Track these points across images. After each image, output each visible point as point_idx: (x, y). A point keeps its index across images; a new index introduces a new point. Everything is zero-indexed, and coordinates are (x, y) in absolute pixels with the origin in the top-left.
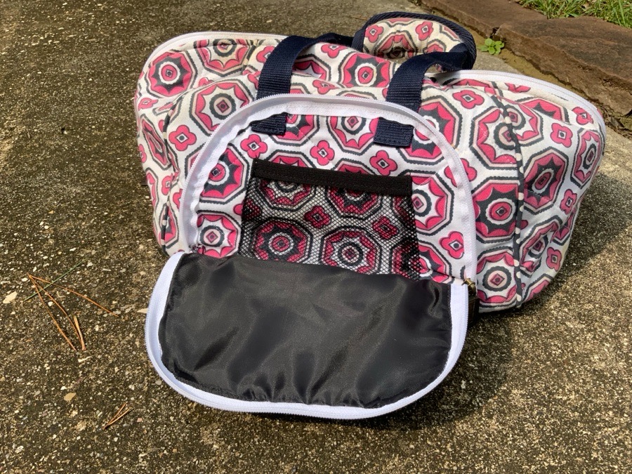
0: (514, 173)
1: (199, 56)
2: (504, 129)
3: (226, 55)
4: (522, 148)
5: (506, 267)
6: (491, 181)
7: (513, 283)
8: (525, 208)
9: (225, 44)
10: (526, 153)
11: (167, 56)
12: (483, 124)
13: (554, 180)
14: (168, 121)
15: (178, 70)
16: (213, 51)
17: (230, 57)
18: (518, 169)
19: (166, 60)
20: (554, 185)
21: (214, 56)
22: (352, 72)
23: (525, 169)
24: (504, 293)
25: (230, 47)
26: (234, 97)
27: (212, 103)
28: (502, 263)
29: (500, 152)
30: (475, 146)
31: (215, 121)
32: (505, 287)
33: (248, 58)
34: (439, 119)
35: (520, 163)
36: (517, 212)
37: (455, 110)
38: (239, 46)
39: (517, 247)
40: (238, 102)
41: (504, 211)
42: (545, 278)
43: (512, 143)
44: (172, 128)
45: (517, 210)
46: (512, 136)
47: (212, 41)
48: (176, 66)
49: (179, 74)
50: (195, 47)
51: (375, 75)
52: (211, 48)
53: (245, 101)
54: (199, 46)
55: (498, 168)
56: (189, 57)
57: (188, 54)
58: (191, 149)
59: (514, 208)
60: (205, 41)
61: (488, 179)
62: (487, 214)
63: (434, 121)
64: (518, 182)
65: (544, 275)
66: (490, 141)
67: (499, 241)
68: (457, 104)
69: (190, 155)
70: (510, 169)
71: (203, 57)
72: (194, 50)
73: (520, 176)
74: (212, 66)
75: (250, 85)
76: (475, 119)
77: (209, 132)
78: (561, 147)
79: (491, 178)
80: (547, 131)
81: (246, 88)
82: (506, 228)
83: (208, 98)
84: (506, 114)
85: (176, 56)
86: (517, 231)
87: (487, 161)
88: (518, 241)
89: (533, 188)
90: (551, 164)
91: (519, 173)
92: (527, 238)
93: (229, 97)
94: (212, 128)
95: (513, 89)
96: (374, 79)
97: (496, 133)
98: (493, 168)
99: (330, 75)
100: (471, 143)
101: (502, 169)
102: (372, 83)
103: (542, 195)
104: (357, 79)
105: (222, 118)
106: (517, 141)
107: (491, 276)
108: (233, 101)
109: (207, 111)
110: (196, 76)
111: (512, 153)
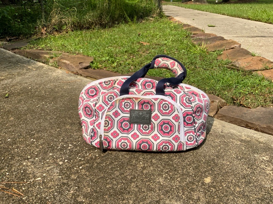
0: (191, 110)
1: (100, 86)
2: (187, 99)
3: (108, 85)
4: (192, 103)
5: (193, 135)
6: (186, 112)
7: (195, 139)
8: (195, 118)
9: (107, 82)
10: (193, 105)
11: (91, 88)
12: (182, 97)
13: (201, 112)
14: (96, 104)
15: (95, 91)
16: (104, 84)
17: (109, 85)
18: (192, 108)
19: (91, 89)
20: (201, 113)
21: (105, 85)
22: (145, 85)
23: (194, 108)
24: (193, 142)
25: (109, 82)
26: (114, 96)
27: (108, 98)
28: (191, 134)
29: (187, 104)
30: (181, 103)
31: (109, 102)
32: (193, 140)
33: (115, 84)
34: (171, 97)
35: (192, 107)
36: (194, 120)
37: (175, 94)
38: (111, 82)
39: (195, 129)
40: (115, 97)
41: (190, 120)
42: (202, 139)
43: (190, 102)
44: (97, 105)
45: (194, 119)
46: (190, 101)
47: (104, 82)
48: (94, 90)
49: (95, 92)
50: (99, 84)
51: (152, 86)
52: (104, 83)
53: (117, 96)
54: (100, 83)
55: (187, 108)
56: (98, 87)
57: (97, 86)
58: (103, 110)
59: (193, 118)
60: (102, 82)
61: (185, 111)
62: (186, 120)
63: (170, 97)
64: (192, 112)
65: (202, 138)
66: (185, 102)
67: (190, 127)
68: (175, 93)
69: (103, 112)
70: (190, 108)
71: (102, 86)
72: (99, 85)
73: (193, 110)
74: (104, 88)
75: (118, 92)
76: (180, 96)
77: (107, 105)
78: (201, 103)
79: (186, 111)
80: (197, 100)
81: (117, 93)
82: (191, 124)
83: (107, 97)
84: (187, 95)
85: (94, 87)
86: (194, 125)
87: (185, 107)
88: (195, 128)
89: (196, 113)
90: (199, 107)
91: (192, 109)
92: (197, 127)
93: (112, 96)
94: (108, 104)
95: (187, 88)
96: (151, 87)
97: (186, 99)
98: (186, 108)
99: (139, 87)
100: (180, 102)
101: (188, 108)
102: (151, 88)
103: (199, 115)
104: (146, 87)
105: (111, 101)
106: (191, 102)
107: (189, 137)
108: (113, 97)
109: (107, 100)
110: (100, 92)
111: (190, 104)
